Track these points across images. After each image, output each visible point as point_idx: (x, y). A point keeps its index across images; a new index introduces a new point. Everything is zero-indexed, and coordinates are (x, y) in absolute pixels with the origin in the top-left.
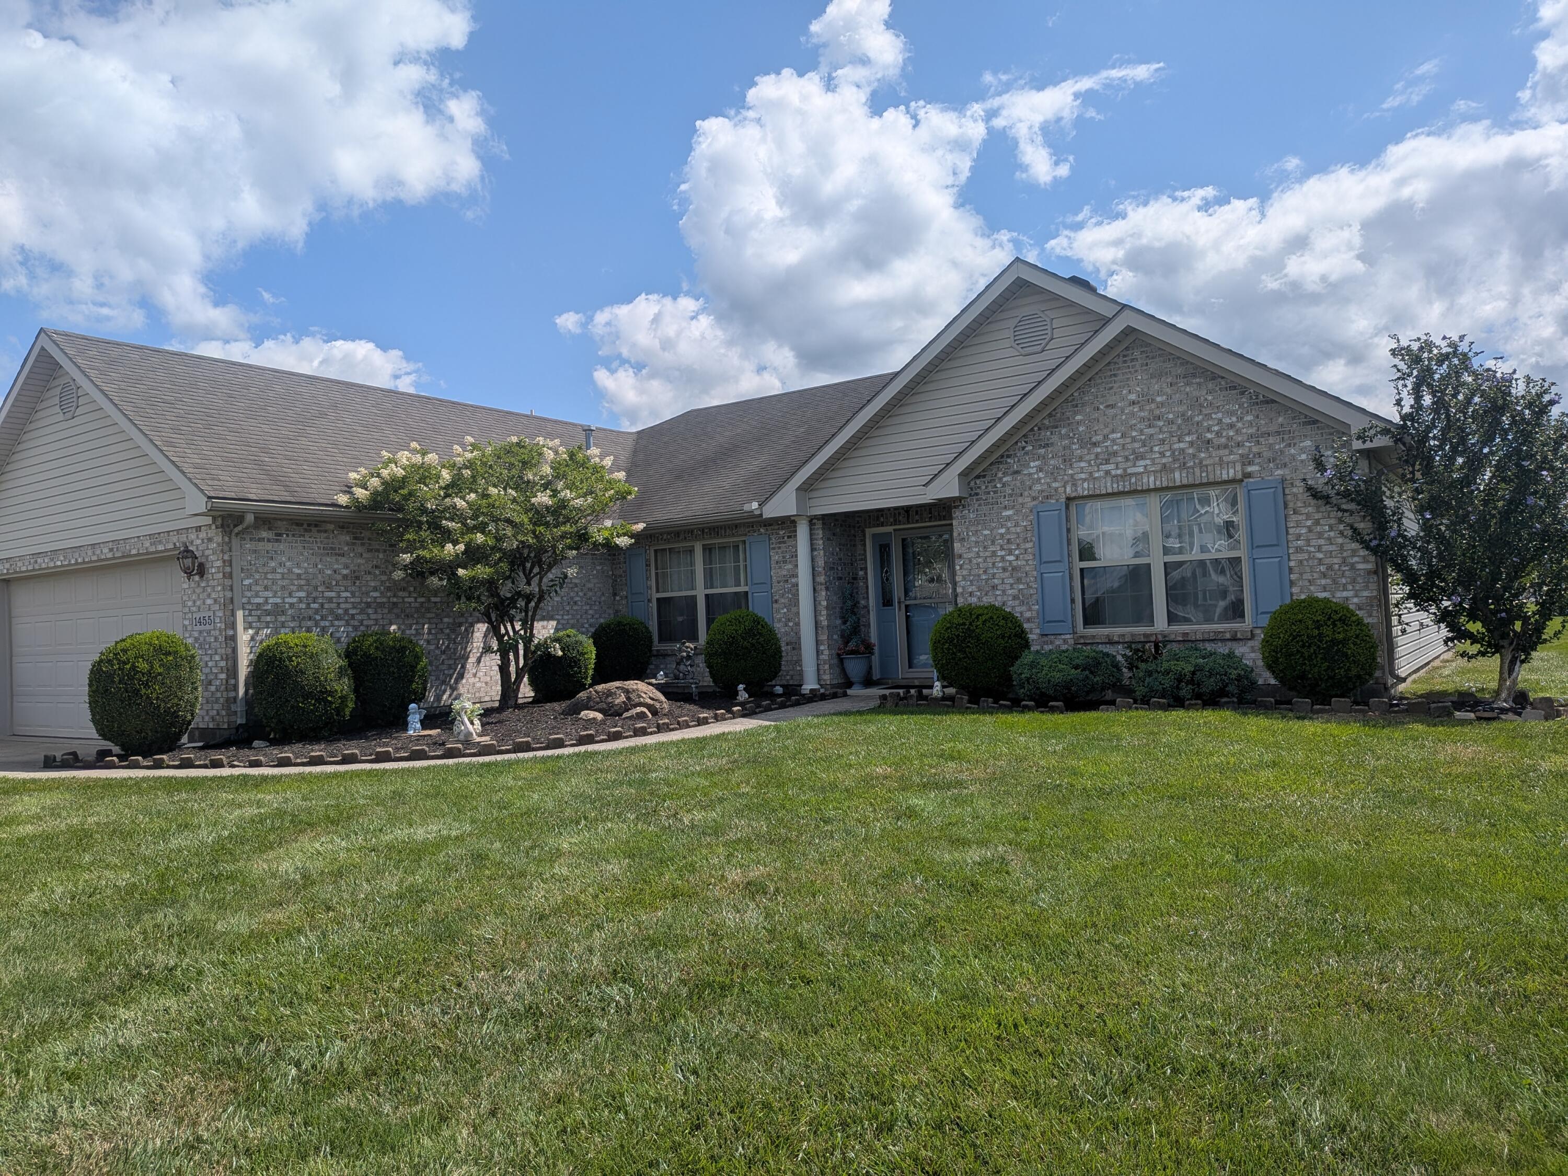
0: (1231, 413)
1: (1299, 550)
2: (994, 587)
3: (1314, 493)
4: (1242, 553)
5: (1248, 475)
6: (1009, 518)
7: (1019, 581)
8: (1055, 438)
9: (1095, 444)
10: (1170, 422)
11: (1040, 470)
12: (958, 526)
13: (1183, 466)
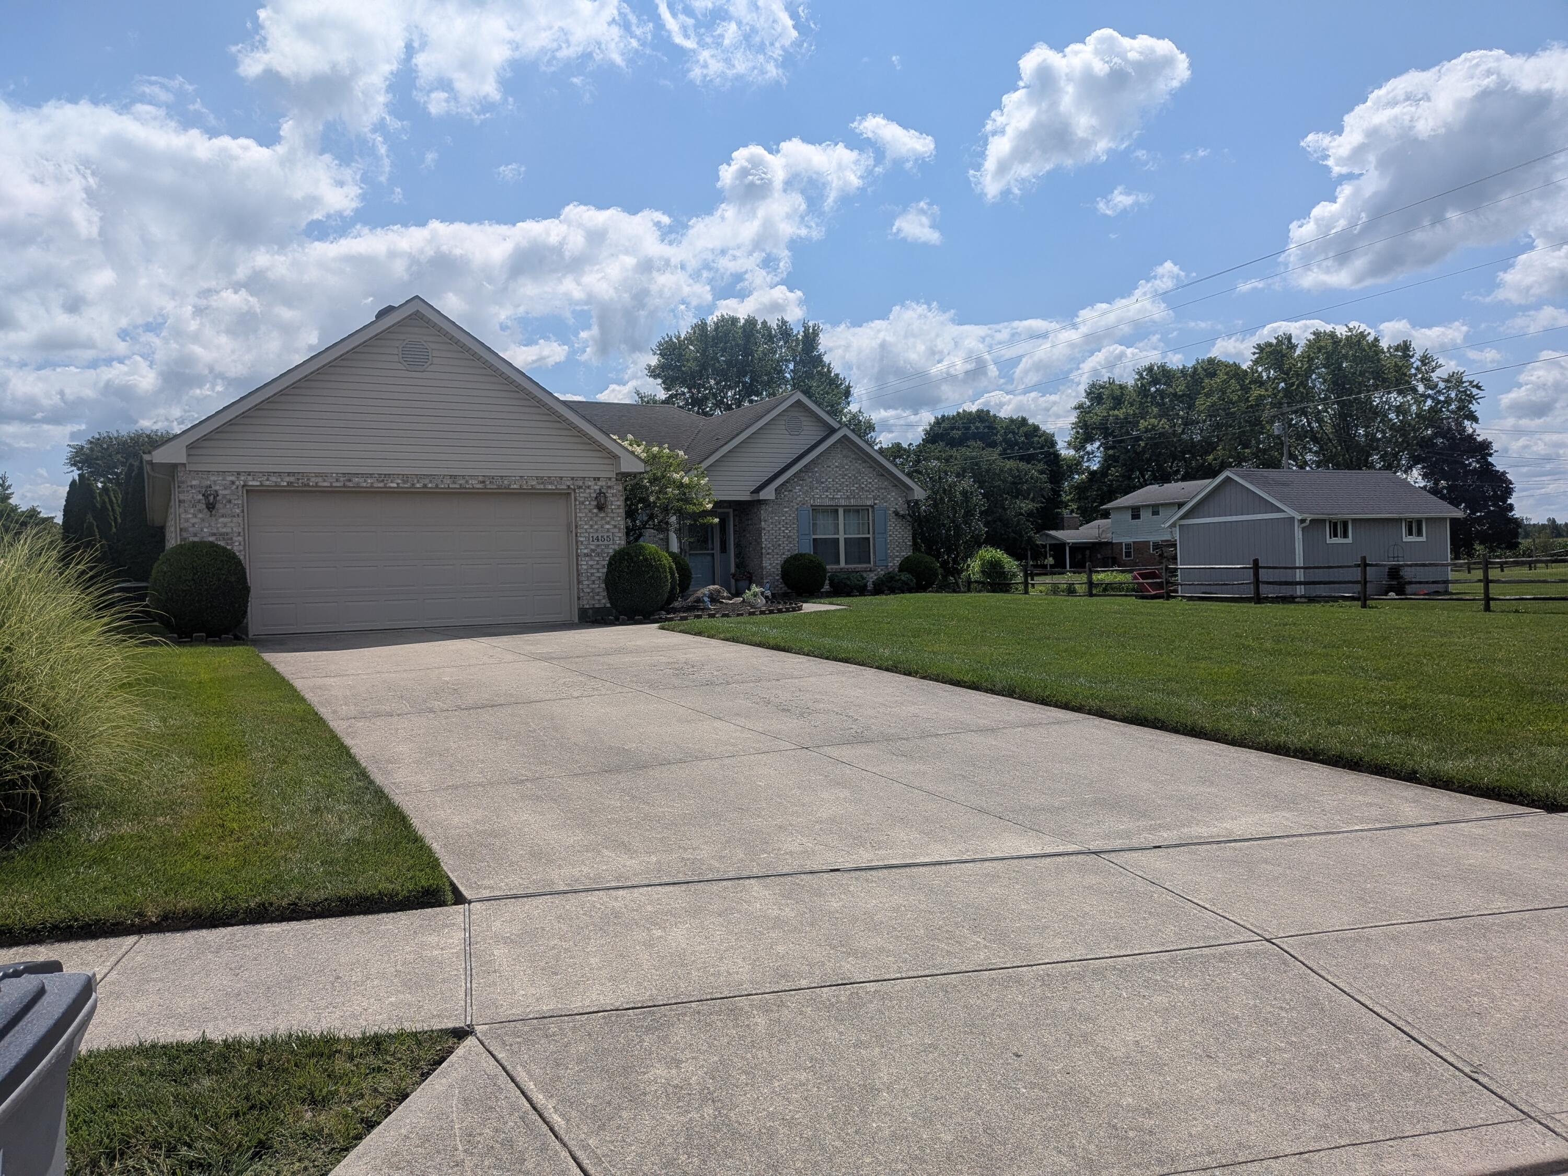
0: (870, 478)
1: (890, 536)
2: (779, 545)
3: (896, 513)
4: (870, 536)
5: (875, 504)
6: (786, 512)
7: (790, 542)
8: (806, 477)
9: (822, 483)
10: (850, 478)
11: (800, 491)
12: (763, 514)
13: (854, 497)
